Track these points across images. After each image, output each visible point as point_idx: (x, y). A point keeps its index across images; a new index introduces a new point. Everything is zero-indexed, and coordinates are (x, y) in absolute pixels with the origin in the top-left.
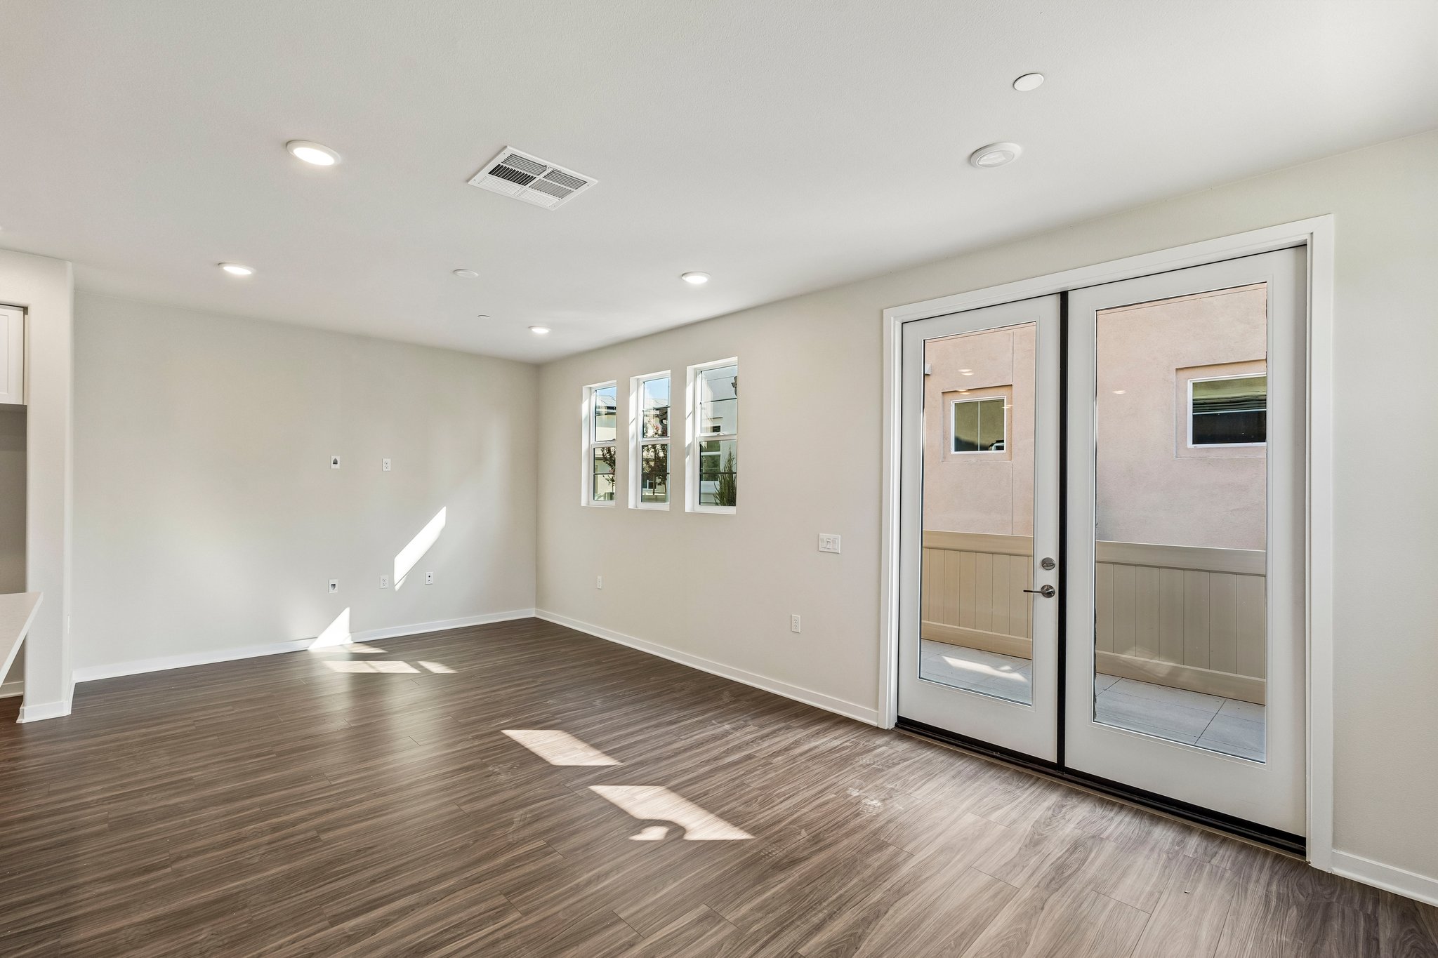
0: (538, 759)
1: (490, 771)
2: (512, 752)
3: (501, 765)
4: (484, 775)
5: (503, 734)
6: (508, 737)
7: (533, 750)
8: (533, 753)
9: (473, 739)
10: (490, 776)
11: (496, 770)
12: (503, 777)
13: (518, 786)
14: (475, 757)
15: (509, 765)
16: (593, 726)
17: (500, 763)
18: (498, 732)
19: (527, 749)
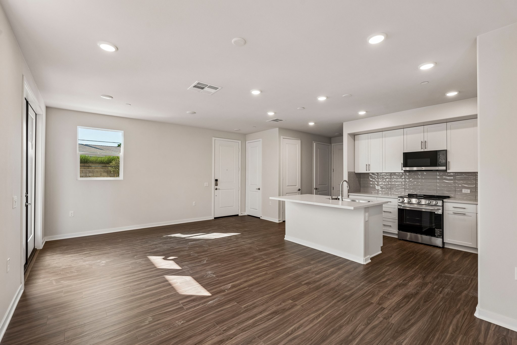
0: (196, 279)
1: (214, 275)
2: (207, 283)
3: (211, 277)
4: (216, 273)
5: (210, 293)
6: (208, 291)
7: (197, 283)
8: (198, 282)
9: (225, 290)
10: (214, 273)
11: (212, 275)
12: (210, 272)
13: (205, 269)
14: (221, 280)
15: (208, 277)
16: (164, 297)
17: (211, 278)
18: (213, 294)
19: (200, 284)
